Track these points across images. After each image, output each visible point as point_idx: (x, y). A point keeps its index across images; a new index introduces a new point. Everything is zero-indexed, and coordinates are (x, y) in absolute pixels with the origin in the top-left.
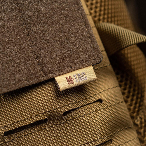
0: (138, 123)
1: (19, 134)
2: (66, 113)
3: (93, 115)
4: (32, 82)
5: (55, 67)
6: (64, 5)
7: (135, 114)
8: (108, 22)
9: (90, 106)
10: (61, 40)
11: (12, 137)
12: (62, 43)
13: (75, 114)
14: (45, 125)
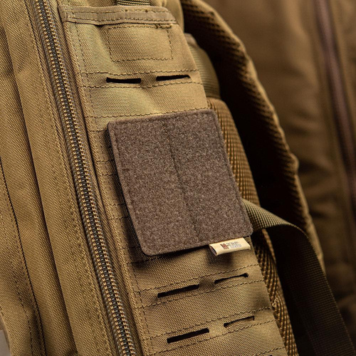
0: (275, 306)
1: (171, 298)
2: (217, 282)
3: (240, 287)
4: (188, 246)
5: (210, 235)
6: (218, 174)
7: (272, 297)
8: (246, 198)
9: (237, 279)
10: (216, 209)
11: (164, 300)
12: (216, 212)
13: (224, 284)
14: (196, 292)
